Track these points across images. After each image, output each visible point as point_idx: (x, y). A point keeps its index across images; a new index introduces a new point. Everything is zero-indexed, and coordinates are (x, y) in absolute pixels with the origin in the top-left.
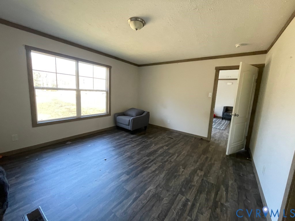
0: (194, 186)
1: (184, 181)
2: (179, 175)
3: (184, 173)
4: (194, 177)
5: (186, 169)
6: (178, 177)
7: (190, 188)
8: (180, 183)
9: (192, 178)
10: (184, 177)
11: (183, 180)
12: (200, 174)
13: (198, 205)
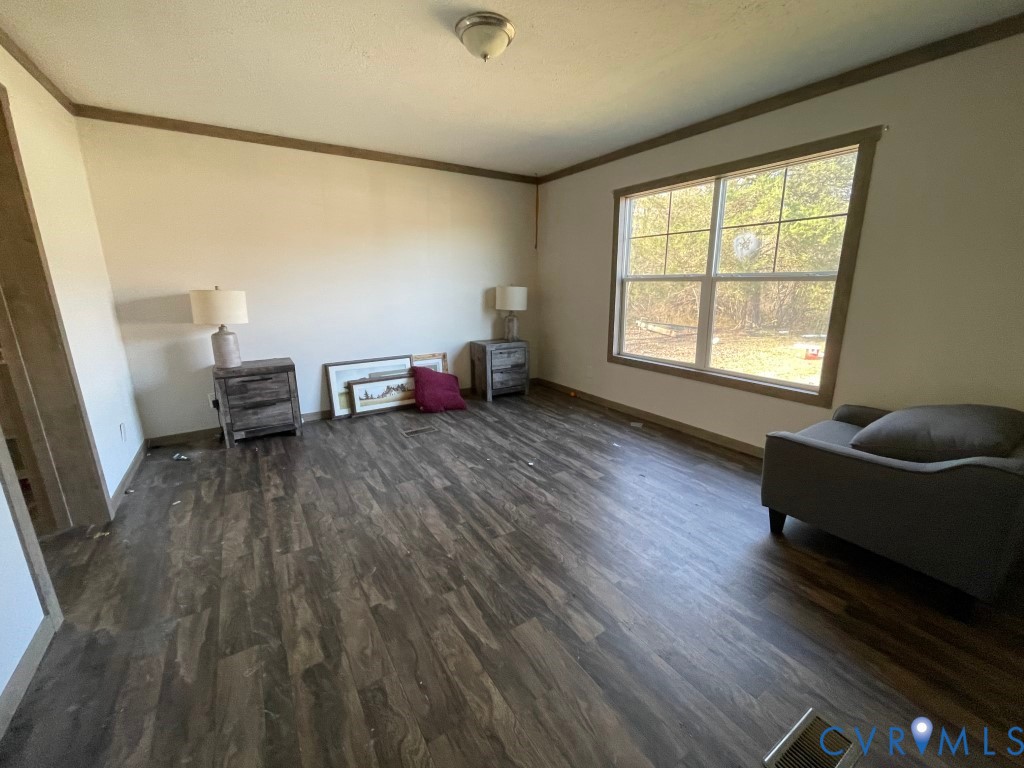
0: (293, 589)
1: (331, 575)
2: (361, 577)
3: (358, 596)
4: (315, 612)
5: (370, 615)
6: (359, 570)
7: (300, 573)
8: (334, 564)
9: (318, 604)
10: (344, 584)
11: (337, 575)
12: (303, 644)
13: (257, 562)
